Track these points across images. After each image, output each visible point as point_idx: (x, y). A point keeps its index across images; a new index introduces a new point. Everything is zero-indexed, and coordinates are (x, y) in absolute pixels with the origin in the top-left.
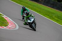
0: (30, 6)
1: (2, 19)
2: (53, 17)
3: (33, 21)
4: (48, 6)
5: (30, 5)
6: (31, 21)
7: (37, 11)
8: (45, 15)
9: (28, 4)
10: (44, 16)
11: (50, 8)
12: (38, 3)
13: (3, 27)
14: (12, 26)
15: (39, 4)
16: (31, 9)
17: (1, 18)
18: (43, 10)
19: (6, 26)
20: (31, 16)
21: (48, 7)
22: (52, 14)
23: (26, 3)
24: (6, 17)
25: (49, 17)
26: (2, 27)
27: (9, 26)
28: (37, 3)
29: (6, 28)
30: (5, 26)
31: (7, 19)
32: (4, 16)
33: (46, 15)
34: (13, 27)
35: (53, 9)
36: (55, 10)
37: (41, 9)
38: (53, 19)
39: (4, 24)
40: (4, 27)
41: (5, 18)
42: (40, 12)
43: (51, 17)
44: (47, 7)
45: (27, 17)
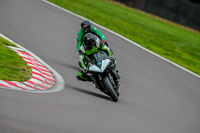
0: (103, 16)
1: (12, 58)
2: (177, 50)
3: (107, 69)
5: (103, 11)
7: (125, 33)
8: (151, 46)
9: (94, 8)
10: (148, 48)
11: (165, 21)
12: (127, 5)
13: (15, 85)
14: (44, 80)
15: (132, 9)
16: (106, 26)
17: (9, 54)
18: (144, 27)
19: (23, 80)
20: (100, 49)
21: (161, 19)
23: (89, 5)
24: (24, 53)
27: (32, 80)
28: (124, 6)
29: (24, 86)
30: (21, 82)
31: (27, 56)
32: (18, 49)
33: (154, 43)
39: (19, 73)
40: (19, 84)
41: (21, 54)
42: (133, 35)
43: (170, 52)
45: (88, 53)
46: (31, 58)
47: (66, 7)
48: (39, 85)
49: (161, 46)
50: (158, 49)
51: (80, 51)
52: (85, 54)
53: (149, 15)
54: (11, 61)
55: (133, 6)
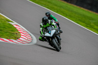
1: (11, 28)
2: (92, 24)
4: (84, 7)
6: (50, 34)
7: (66, 16)
8: (79, 22)
11: (86, 10)
13: (12, 41)
14: (26, 38)
15: (70, 4)
18: (76, 13)
19: (17, 38)
21: (84, 9)
22: (90, 19)
23: (49, 2)
24: (17, 25)
25: (85, 25)
26: (10, 41)
27: (21, 39)
29: (17, 42)
30: (15, 39)
31: (18, 27)
32: (14, 24)
34: (27, 41)
35: (90, 12)
36: (95, 13)
37: (72, 11)
38: (91, 27)
39: (14, 35)
40: (14, 41)
41: (15, 26)
42: (70, 17)
43: (88, 25)
44: (82, 8)
45: (45, 26)
46: (20, 28)
47: (37, 3)
48: (24, 41)
49: (84, 22)
50: (83, 24)
51: (41, 26)
52: (43, 27)
53: (78, 7)
54: (10, 29)
55: (70, 3)
